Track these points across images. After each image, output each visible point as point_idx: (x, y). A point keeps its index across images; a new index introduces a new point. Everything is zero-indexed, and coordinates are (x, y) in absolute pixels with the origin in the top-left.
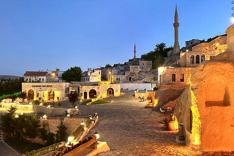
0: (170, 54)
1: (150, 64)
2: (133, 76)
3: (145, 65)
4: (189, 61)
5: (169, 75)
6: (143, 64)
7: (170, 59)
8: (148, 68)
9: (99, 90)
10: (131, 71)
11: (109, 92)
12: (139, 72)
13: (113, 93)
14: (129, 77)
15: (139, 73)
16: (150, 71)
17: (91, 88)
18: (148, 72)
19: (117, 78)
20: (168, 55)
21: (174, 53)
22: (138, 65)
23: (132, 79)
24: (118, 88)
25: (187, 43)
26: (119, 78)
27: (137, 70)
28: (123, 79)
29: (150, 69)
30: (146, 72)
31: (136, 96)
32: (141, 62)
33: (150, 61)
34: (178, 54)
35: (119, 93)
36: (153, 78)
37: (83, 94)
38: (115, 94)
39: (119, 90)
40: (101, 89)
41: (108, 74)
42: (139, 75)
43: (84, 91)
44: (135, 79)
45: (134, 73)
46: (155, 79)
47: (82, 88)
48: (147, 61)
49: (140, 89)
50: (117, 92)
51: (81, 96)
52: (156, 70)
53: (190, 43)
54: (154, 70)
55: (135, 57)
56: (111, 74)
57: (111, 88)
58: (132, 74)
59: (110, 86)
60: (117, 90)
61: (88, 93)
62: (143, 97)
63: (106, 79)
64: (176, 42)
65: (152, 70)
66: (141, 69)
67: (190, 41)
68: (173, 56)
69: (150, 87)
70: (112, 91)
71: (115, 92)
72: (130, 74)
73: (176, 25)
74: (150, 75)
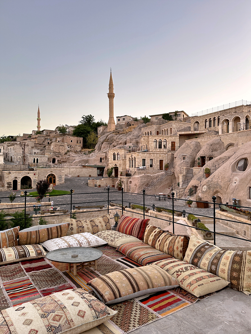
0: (102, 131)
2: (58, 157)
3: (74, 142)
4: (152, 145)
6: (72, 141)
7: (104, 138)
8: (79, 146)
11: (49, 180)
12: (66, 151)
14: (53, 158)
18: (78, 152)
19: (34, 159)
20: (99, 132)
21: (108, 131)
23: (56, 161)
25: (119, 118)
26: (37, 159)
27: (64, 149)
28: (43, 160)
30: (76, 152)
31: (89, 184)
32: (68, 138)
33: (80, 138)
34: (114, 132)
35: (63, 182)
36: (87, 161)
37: (12, 184)
38: (57, 182)
39: (63, 177)
40: (38, 176)
41: (15, 151)
42: (67, 156)
43: (12, 179)
44: (61, 161)
45: (60, 152)
46: (90, 162)
47: (10, 174)
48: (76, 137)
49: (83, 176)
50: (60, 180)
51: (8, 187)
52: (89, 150)
53: (121, 119)
54: (86, 150)
55: (39, 127)
56: (24, 152)
57: (52, 174)
58: (57, 153)
59: (51, 172)
60: (60, 178)
61: (19, 181)
62: (99, 185)
63: (10, 160)
64: (111, 117)
65: (84, 150)
66: (69, 147)
67: (122, 117)
68: (109, 133)
69: (95, 172)
70: (53, 179)
71: (58, 179)
72: (53, 153)
73: (111, 96)
74: (81, 157)
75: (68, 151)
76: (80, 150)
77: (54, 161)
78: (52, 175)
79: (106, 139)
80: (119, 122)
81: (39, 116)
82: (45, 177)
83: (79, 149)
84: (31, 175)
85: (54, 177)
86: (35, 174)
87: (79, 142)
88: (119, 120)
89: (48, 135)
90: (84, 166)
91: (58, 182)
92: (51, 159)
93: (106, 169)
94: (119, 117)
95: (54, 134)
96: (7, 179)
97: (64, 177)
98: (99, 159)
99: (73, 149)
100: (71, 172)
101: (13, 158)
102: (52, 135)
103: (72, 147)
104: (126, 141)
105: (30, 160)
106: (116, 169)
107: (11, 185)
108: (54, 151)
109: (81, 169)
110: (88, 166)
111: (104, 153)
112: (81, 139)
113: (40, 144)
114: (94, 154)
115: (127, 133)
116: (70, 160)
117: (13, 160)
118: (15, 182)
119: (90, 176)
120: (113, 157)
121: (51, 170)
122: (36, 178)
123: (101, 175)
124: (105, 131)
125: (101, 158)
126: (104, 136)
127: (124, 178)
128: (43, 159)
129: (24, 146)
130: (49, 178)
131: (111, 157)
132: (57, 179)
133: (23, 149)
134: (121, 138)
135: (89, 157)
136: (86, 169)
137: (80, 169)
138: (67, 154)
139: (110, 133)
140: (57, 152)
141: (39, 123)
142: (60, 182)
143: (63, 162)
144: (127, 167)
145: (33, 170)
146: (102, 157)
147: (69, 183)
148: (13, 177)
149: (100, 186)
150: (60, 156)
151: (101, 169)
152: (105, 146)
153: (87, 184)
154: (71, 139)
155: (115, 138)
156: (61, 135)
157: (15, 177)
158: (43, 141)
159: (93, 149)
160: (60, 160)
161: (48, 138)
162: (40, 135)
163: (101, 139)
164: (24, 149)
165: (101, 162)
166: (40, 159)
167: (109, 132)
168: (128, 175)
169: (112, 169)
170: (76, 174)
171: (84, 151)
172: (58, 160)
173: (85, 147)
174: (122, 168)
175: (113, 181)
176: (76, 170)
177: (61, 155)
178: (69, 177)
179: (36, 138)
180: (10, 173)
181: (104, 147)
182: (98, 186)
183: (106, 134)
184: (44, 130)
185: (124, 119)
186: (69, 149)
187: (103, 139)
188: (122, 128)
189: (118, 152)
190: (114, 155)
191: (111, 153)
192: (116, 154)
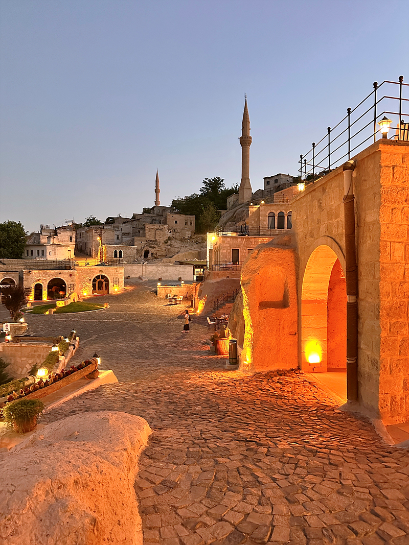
0: (232, 203)
1: (191, 224)
2: (154, 247)
3: (181, 224)
4: (265, 223)
5: (227, 252)
6: (176, 222)
7: (232, 214)
8: (187, 231)
9: (72, 281)
10: (148, 237)
11: (97, 285)
12: (166, 238)
13: (107, 286)
14: (145, 249)
15: (165, 243)
16: (191, 237)
17: (53, 274)
18: (186, 239)
19: (116, 252)
20: (228, 205)
21: (239, 202)
22: (165, 223)
23: (150, 255)
24: (119, 275)
25: (267, 180)
26: (120, 252)
27: (163, 236)
28: (129, 254)
29: (190, 233)
30: (183, 240)
32: (170, 217)
33: (191, 217)
37: (33, 290)
38: (112, 289)
40: (78, 278)
42: (167, 247)
43: (33, 283)
44: (158, 254)
45: (156, 241)
47: (31, 275)
48: (184, 216)
49: (169, 279)
50: (116, 284)
53: (272, 182)
54: (199, 235)
56: (100, 241)
57: (102, 275)
58: (151, 242)
59: (101, 272)
60: (116, 281)
61: (45, 286)
64: (245, 178)
65: (196, 236)
66: (171, 232)
67: (273, 178)
69: (189, 273)
70: (104, 283)
71: (113, 284)
72: (146, 242)
73: (245, 141)
74: (190, 247)
75: (169, 239)
76: (189, 236)
77: (147, 253)
78: (103, 277)
79: (232, 217)
80: (268, 187)
81: (157, 186)
82: (90, 280)
83: (188, 234)
84: (64, 276)
85: (107, 280)
86: (71, 275)
87: (189, 223)
88: (268, 183)
89: (160, 214)
90: (181, 263)
92: (142, 251)
94: (267, 178)
96: (26, 282)
99: (178, 234)
100: (148, 272)
101: (91, 250)
105: (109, 253)
109: (166, 268)
112: (193, 218)
116: (171, 252)
117: (91, 253)
118: (39, 287)
121: (100, 269)
126: (231, 212)
128: (130, 252)
130: (97, 282)
132: (111, 284)
136: (174, 268)
137: (163, 268)
138: (167, 242)
139: (241, 206)
141: (157, 197)
143: (162, 256)
145: (69, 268)
148: (35, 280)
150: (156, 246)
153: (157, 293)
154: (175, 218)
157: (38, 279)
160: (156, 254)
163: (225, 217)
164: (101, 237)
166: (125, 251)
171: (196, 238)
172: (152, 254)
173: (198, 231)
177: (157, 244)
179: (139, 219)
180: (30, 273)
183: (235, 209)
185: (276, 181)
186: (171, 235)
187: (228, 216)
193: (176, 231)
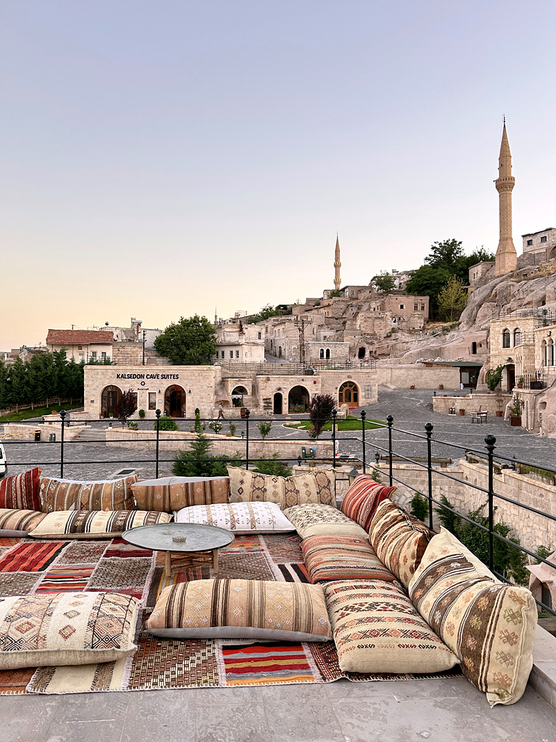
0: (480, 275)
1: (423, 308)
2: (372, 344)
3: (409, 308)
6: (402, 307)
7: (486, 293)
8: (419, 318)
10: (364, 329)
11: (344, 395)
12: (389, 330)
13: (356, 396)
14: (360, 346)
15: (388, 337)
16: (424, 328)
17: (295, 381)
18: (417, 330)
19: (322, 350)
20: (471, 279)
21: (497, 273)
23: (367, 353)
24: (372, 382)
25: (529, 239)
26: (328, 351)
27: (385, 327)
28: (339, 353)
29: (422, 321)
30: (412, 332)
31: (436, 408)
32: (394, 301)
33: (423, 298)
34: (511, 276)
35: (375, 399)
36: (439, 352)
37: (273, 401)
38: (362, 401)
39: (373, 388)
40: (323, 385)
41: (286, 336)
42: (390, 342)
43: (273, 392)
44: (377, 352)
45: (374, 334)
46: (446, 353)
47: (269, 382)
48: (413, 297)
49: (425, 387)
50: (368, 394)
51: (266, 408)
52: (446, 325)
53: (536, 240)
54: (437, 324)
55: (337, 282)
56: (302, 337)
57: (349, 382)
58: (368, 337)
59: (349, 377)
60: (368, 390)
61: (285, 396)
62: (460, 410)
63: (278, 354)
64: (505, 238)
65: (431, 325)
66: (395, 322)
67: (539, 235)
68: (498, 280)
69: (453, 378)
70: (352, 393)
71: (364, 394)
72: (360, 337)
73: (504, 185)
74: (425, 342)
75: (394, 330)
76: (422, 325)
77: (362, 353)
78: (351, 384)
79: (489, 295)
80: (529, 248)
81: (337, 258)
82: (336, 388)
83: (419, 323)
84: (307, 383)
85: (356, 389)
86: (315, 383)
87: (419, 308)
88: (529, 243)
89: (355, 296)
90: (429, 365)
91: (364, 399)
92: (355, 349)
93: (483, 371)
94: (529, 235)
95: (366, 294)
96: (264, 391)
97: (375, 388)
98: (470, 345)
99: (404, 324)
100: (394, 378)
101: (283, 349)
102: (362, 296)
103: (404, 321)
104: (545, 296)
105: (314, 353)
106: (510, 369)
107: (271, 403)
108: (362, 331)
109: (420, 371)
110: (438, 364)
111: (482, 330)
112: (426, 299)
113: (337, 319)
114: (456, 334)
115: (550, 274)
116: (397, 349)
117: (283, 354)
118: (278, 397)
119: (442, 387)
120: (501, 340)
121: (348, 374)
122: (317, 390)
123: (471, 385)
124: (488, 275)
125: (474, 344)
126: (486, 289)
127: (526, 395)
128: (340, 351)
129: (301, 324)
130: (344, 391)
131: (496, 340)
132: (361, 394)
133: (300, 330)
134: (532, 288)
135: (444, 341)
136: (432, 372)
137: (416, 371)
138: (390, 336)
139: (501, 278)
140: (368, 334)
141: (337, 273)
142: (369, 401)
143: (383, 355)
144: (538, 366)
145: (312, 373)
146: (478, 342)
147: (387, 402)
148: (274, 388)
149: (462, 412)
150: (375, 342)
151: (472, 371)
152: (487, 313)
153: (431, 406)
154: (401, 302)
155: (514, 290)
156: (381, 294)
157: (278, 387)
158: (343, 310)
159: (454, 323)
160: (375, 352)
161: (354, 303)
162: (337, 299)
163: (476, 295)
164: (303, 331)
165: (474, 352)
166: (334, 349)
167: (498, 277)
168: (537, 385)
169: (500, 370)
170: (406, 382)
171: (433, 328)
172: (370, 352)
173: (434, 318)
174: (524, 368)
175: (498, 401)
176: (406, 374)
177: (376, 339)
178: (390, 390)
179: (329, 305)
180: (268, 379)
181: (485, 316)
182: (457, 411)
183: (491, 283)
184: (347, 287)
185: (544, 239)
186: (395, 325)
187: (482, 294)
188: (535, 262)
189: (515, 327)
190: (506, 334)
191: (497, 329)
192: (511, 331)
193: (401, 319)
